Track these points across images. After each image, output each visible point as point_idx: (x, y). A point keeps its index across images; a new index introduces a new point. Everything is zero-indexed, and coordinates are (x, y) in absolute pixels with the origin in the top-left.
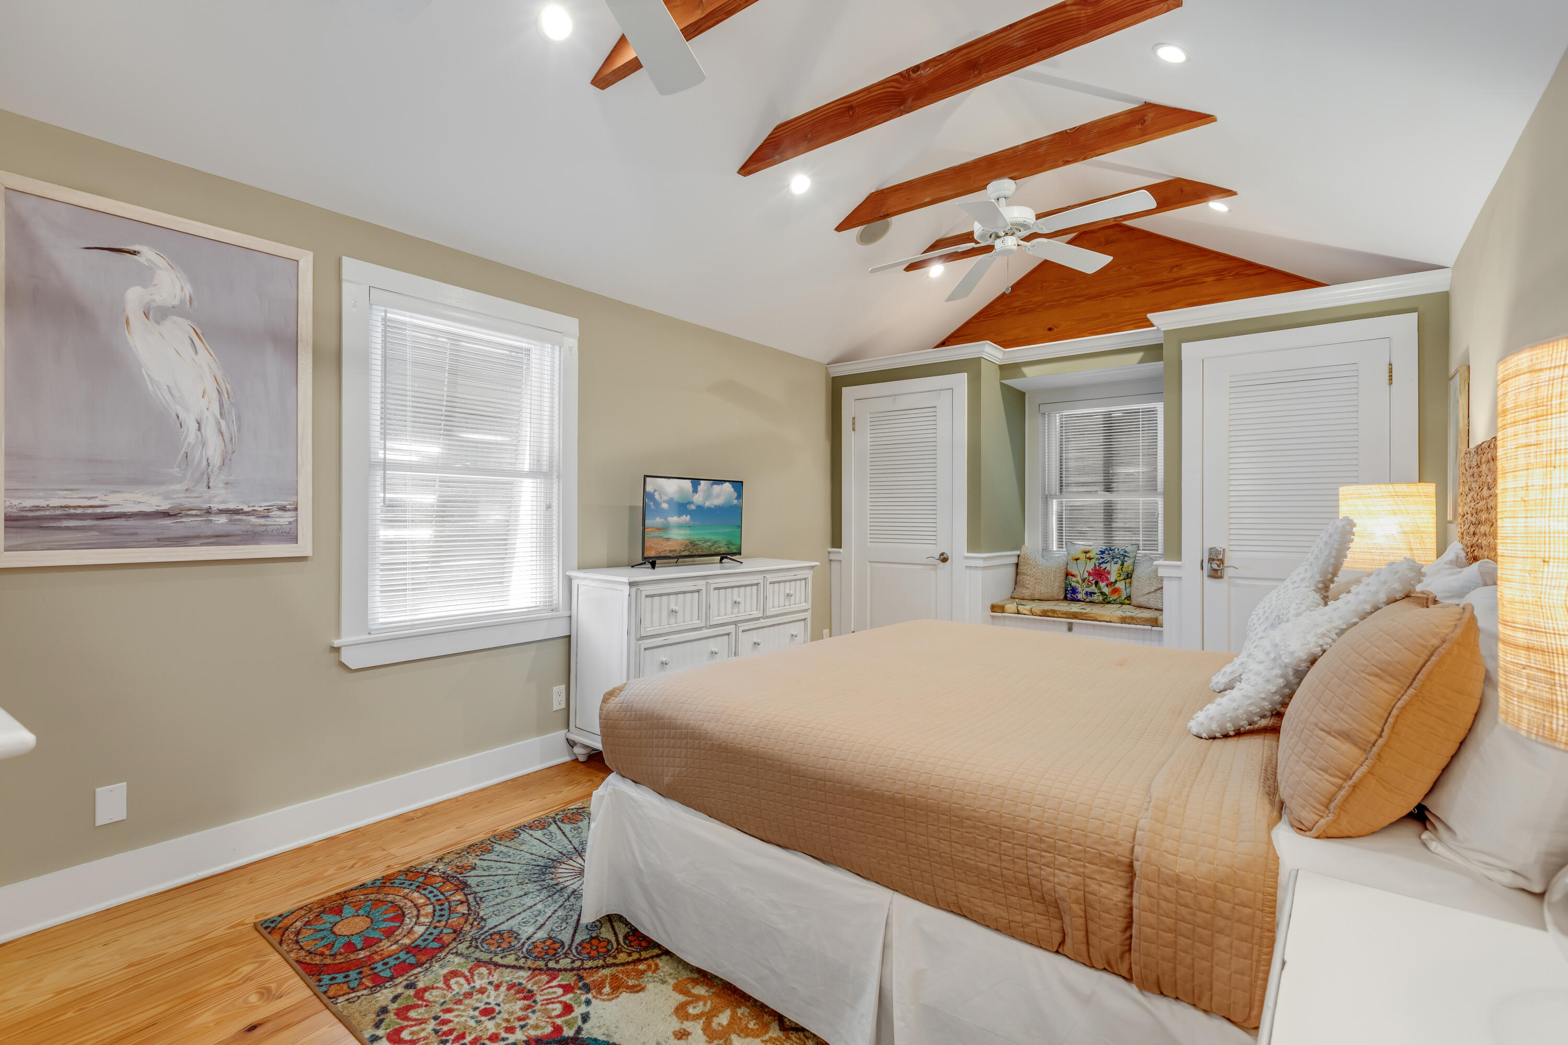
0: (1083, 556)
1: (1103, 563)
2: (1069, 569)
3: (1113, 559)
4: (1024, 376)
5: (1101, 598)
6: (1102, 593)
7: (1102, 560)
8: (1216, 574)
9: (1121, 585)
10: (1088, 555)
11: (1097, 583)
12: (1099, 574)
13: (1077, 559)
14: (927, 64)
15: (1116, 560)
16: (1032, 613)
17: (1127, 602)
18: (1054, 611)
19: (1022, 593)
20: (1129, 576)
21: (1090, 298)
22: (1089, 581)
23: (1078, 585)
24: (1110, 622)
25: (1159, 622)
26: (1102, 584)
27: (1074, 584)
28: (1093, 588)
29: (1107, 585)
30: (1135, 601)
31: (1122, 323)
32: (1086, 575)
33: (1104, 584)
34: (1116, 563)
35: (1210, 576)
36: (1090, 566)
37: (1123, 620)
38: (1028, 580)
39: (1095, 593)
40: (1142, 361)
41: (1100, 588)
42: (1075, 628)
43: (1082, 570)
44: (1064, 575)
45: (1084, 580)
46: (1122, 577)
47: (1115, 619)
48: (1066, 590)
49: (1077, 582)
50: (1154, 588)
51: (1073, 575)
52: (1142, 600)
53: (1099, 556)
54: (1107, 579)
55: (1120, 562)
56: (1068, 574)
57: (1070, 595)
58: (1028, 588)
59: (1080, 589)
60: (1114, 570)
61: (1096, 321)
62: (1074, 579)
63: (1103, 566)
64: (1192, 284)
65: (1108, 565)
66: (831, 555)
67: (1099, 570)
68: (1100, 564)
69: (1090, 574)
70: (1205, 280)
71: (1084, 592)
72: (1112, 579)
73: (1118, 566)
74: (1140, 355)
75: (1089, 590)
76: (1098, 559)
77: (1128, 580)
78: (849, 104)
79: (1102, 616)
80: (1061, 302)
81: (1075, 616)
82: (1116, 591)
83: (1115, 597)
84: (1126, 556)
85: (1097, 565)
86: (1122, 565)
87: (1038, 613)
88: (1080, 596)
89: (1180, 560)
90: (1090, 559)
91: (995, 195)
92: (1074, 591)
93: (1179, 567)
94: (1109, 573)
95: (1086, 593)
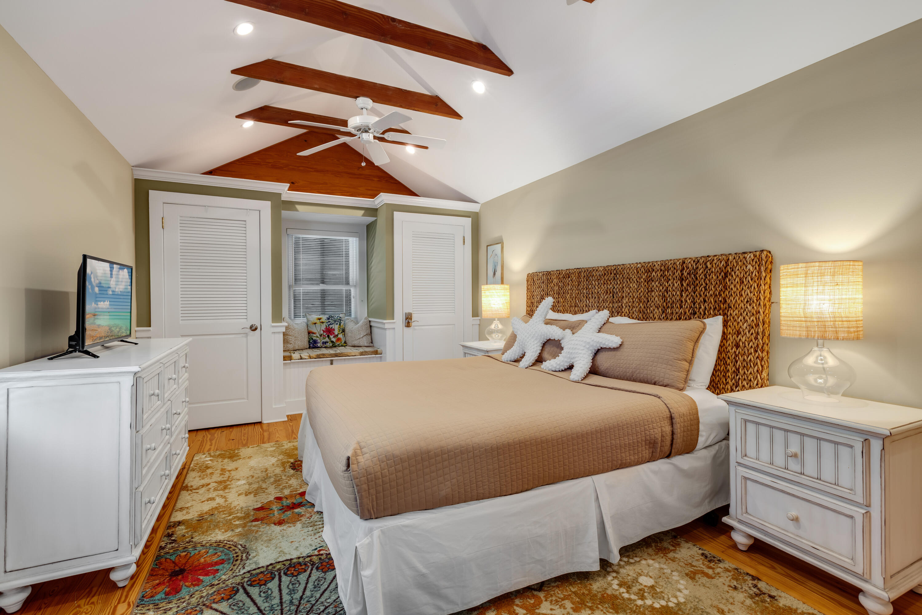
0: (318, 321)
1: (330, 324)
2: (309, 330)
3: (335, 322)
4: (297, 210)
5: (331, 344)
6: (332, 342)
7: (329, 323)
8: (408, 325)
9: (340, 336)
10: (321, 321)
11: (328, 336)
12: (329, 331)
13: (315, 324)
14: (400, 22)
15: (337, 322)
16: (310, 357)
17: (345, 345)
18: (323, 355)
19: (287, 347)
20: (344, 331)
21: (317, 171)
22: (324, 336)
23: (317, 339)
24: (355, 356)
25: (379, 352)
26: (331, 337)
27: (314, 338)
28: (327, 339)
29: (334, 337)
30: (349, 343)
31: (335, 190)
32: (322, 332)
33: (333, 336)
34: (337, 324)
35: (405, 326)
36: (323, 327)
37: (362, 354)
38: (291, 339)
39: (328, 342)
40: (364, 215)
41: (330, 339)
42: (334, 362)
43: (319, 330)
44: (307, 333)
45: (321, 335)
46: (341, 332)
47: (357, 354)
48: (309, 342)
49: (317, 337)
50: (362, 336)
51: (313, 333)
52: (356, 343)
53: (327, 321)
54: (334, 333)
55: (339, 323)
56: (309, 333)
57: (313, 344)
58: (291, 343)
59: (319, 341)
60: (336, 327)
61: (321, 186)
62: (314, 335)
63: (331, 326)
64: (368, 180)
65: (333, 325)
66: (137, 333)
67: (329, 329)
68: (329, 325)
69: (324, 331)
70: (374, 179)
71: (322, 342)
72: (336, 333)
73: (338, 326)
74: (362, 212)
75: (324, 340)
76: (327, 323)
77: (343, 333)
78: (344, 10)
79: (350, 353)
80: (300, 168)
81: (336, 355)
82: (339, 339)
83: (338, 343)
84: (341, 320)
85: (327, 326)
86: (340, 325)
87: (315, 357)
88: (319, 345)
89: (393, 319)
90: (323, 323)
91: (361, 106)
92: (315, 342)
93: (394, 323)
94: (334, 330)
95: (323, 343)
